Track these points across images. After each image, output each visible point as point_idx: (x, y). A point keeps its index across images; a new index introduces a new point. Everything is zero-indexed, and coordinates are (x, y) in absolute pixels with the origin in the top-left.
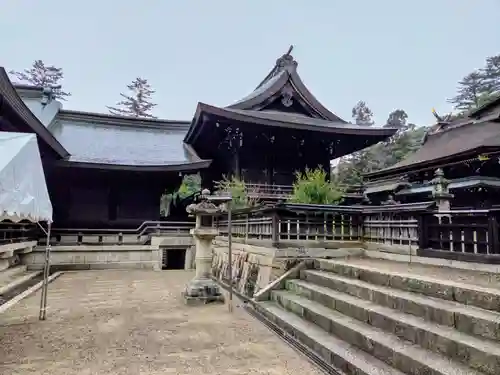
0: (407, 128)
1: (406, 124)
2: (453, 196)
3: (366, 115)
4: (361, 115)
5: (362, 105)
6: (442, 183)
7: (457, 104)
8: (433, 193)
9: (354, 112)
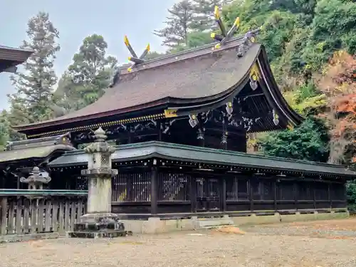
0: (106, 62)
1: (106, 57)
2: (116, 172)
3: (49, 34)
4: (42, 32)
5: (44, 17)
6: (101, 151)
7: (164, 39)
8: (90, 165)
9: (31, 25)
